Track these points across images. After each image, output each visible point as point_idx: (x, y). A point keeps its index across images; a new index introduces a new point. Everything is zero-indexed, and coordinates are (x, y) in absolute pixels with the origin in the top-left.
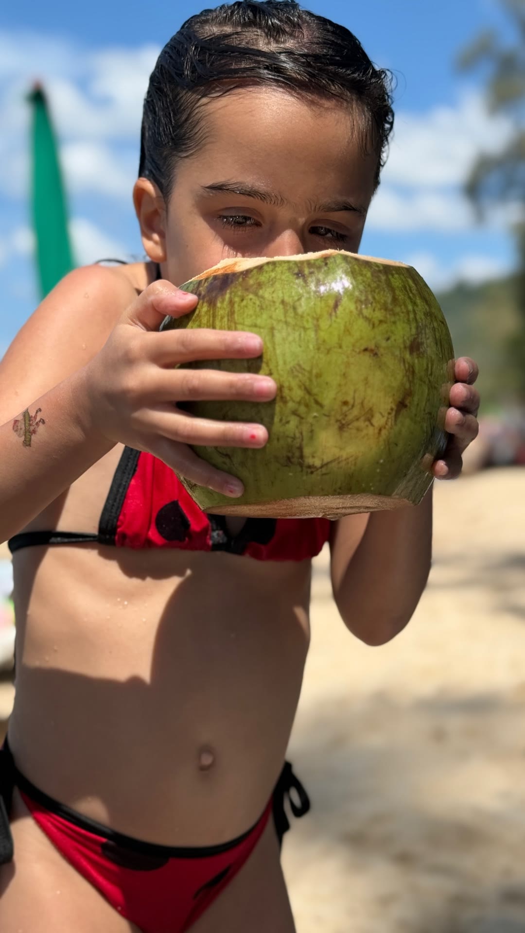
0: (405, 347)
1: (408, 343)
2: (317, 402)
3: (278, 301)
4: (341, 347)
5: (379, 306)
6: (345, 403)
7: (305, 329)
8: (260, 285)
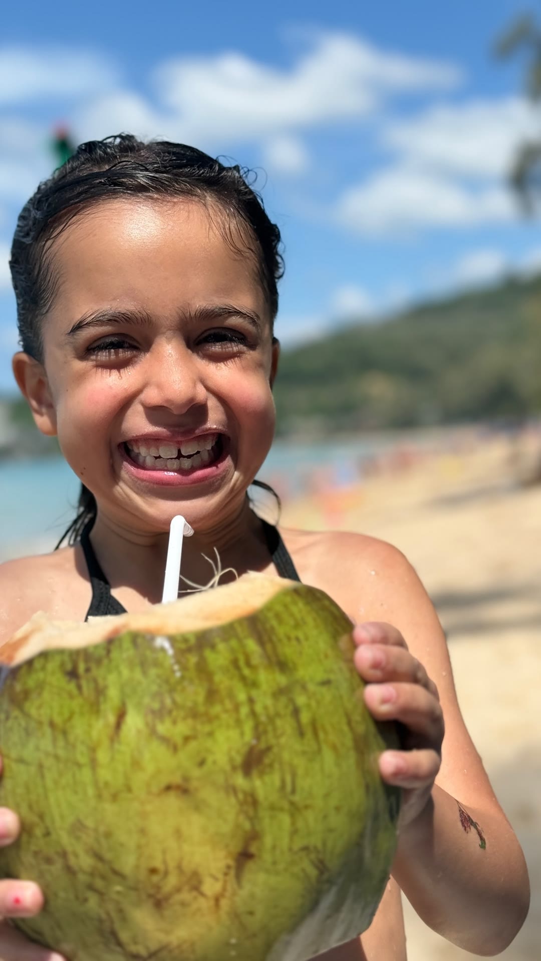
0: (234, 768)
1: (239, 760)
2: (116, 873)
3: (45, 719)
4: (129, 789)
5: (182, 713)
6: (153, 871)
7: (79, 765)
8: (26, 694)
